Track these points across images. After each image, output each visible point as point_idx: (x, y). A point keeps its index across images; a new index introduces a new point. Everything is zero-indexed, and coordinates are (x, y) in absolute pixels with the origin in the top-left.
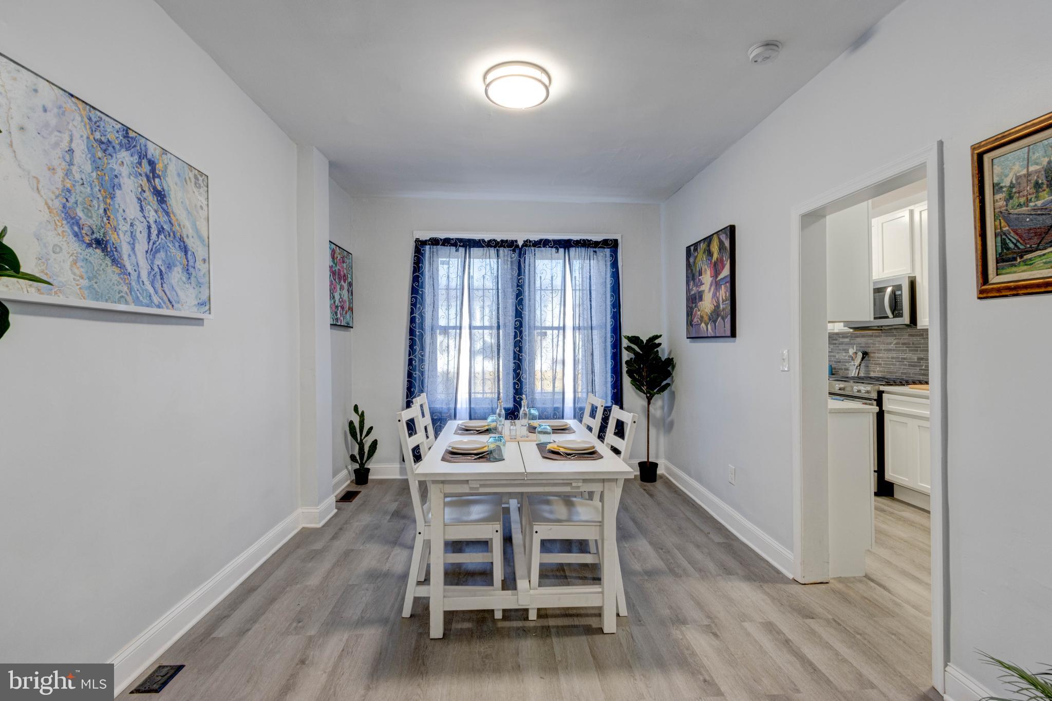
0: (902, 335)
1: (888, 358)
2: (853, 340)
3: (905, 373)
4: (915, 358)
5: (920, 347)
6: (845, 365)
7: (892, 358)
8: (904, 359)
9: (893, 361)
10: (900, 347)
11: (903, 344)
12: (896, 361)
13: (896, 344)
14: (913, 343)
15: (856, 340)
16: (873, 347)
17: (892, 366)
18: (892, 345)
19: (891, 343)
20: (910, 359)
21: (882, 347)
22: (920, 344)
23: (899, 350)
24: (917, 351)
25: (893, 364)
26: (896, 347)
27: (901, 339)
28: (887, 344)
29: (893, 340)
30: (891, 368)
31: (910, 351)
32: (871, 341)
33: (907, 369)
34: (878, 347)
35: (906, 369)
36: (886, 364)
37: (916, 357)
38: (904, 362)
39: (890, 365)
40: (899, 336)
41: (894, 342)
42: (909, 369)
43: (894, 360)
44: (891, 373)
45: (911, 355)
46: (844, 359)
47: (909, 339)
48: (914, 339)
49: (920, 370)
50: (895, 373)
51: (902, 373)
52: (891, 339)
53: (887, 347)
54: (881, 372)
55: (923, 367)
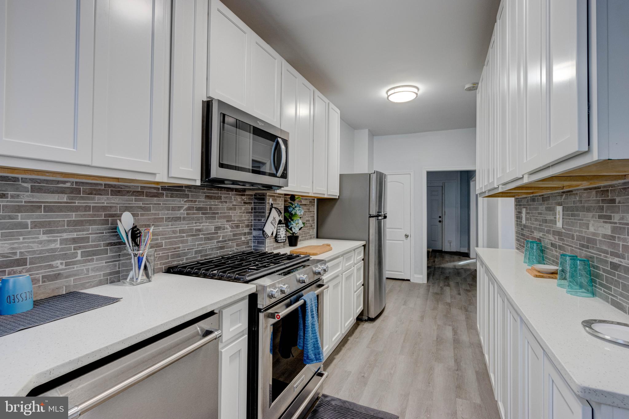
0: (198, 197)
1: (174, 232)
2: (82, 198)
3: (200, 252)
4: (212, 229)
5: (218, 213)
6: (51, 266)
7: (182, 231)
8: (200, 230)
9: (184, 237)
10: (194, 214)
11: (199, 209)
12: (187, 236)
13: (189, 209)
14: (210, 208)
15: (93, 199)
16: (142, 215)
17: (181, 245)
18: (182, 211)
19: (180, 208)
20: (207, 229)
21: (164, 214)
22: (217, 209)
23: (193, 219)
24: (214, 218)
25: (182, 242)
26: (188, 214)
27: (195, 201)
28: (173, 209)
29: (183, 203)
30: (179, 248)
31: (207, 218)
32: (140, 204)
33: (203, 244)
34: (155, 214)
35: (201, 245)
36: (171, 243)
37: (214, 227)
38: (199, 235)
39: (176, 243)
40: (192, 196)
41: (186, 207)
42: (206, 244)
43: (185, 235)
44: (179, 256)
45: (208, 224)
46: (41, 252)
47: (206, 202)
48: (212, 202)
49: (218, 242)
50: (185, 254)
51: (196, 252)
52: (180, 201)
53: (172, 214)
54: (161, 258)
55: (221, 239)
